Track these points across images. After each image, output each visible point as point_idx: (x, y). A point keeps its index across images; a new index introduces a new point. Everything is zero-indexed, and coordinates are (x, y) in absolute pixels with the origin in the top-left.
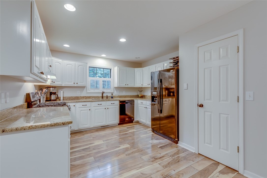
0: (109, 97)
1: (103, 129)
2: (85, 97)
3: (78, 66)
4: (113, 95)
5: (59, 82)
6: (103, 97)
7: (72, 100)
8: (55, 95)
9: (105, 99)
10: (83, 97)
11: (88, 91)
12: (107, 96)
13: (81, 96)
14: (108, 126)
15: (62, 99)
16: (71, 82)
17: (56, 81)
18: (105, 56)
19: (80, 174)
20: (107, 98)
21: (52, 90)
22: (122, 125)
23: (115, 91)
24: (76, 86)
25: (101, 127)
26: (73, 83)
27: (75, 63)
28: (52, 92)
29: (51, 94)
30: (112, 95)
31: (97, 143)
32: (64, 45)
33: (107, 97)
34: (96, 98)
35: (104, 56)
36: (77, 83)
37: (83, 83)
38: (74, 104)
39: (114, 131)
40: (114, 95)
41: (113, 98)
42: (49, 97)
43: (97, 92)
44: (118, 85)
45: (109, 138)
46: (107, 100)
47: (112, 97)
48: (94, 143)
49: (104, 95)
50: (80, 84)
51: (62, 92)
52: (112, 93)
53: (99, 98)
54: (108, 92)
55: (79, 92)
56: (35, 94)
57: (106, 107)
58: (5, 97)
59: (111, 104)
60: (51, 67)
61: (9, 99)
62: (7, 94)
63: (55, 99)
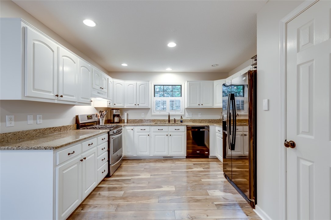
0: (178, 120)
1: (164, 160)
2: (150, 120)
3: (140, 86)
4: (183, 119)
5: (121, 103)
6: (169, 121)
7: (136, 123)
8: (118, 118)
9: (172, 123)
10: (148, 120)
11: (153, 114)
12: (175, 119)
13: (145, 119)
14: (172, 157)
15: (126, 121)
16: (133, 104)
17: (117, 103)
18: (171, 69)
19: (96, 207)
20: (175, 122)
21: (115, 112)
22: (190, 159)
23: (187, 113)
24: (137, 107)
25: (164, 157)
26: (134, 104)
27: (136, 82)
28: (115, 115)
29: (114, 116)
30: (182, 118)
31: (143, 176)
32: (122, 65)
33: (175, 121)
34: (162, 122)
35: (169, 69)
36: (138, 105)
37: (145, 104)
38: (132, 128)
39: (174, 165)
40: (184, 118)
41: (182, 122)
42: (112, 119)
43: (162, 115)
44: (188, 106)
45: (160, 173)
46: (170, 124)
47: (181, 122)
48: (140, 175)
49: (171, 118)
50: (141, 106)
51: (126, 114)
52: (181, 116)
53: (166, 121)
54: (176, 114)
55: (143, 114)
56: (88, 116)
57: (168, 134)
58: (35, 119)
59: (175, 129)
60: (103, 89)
61: (41, 120)
62: (38, 116)
63: (118, 121)
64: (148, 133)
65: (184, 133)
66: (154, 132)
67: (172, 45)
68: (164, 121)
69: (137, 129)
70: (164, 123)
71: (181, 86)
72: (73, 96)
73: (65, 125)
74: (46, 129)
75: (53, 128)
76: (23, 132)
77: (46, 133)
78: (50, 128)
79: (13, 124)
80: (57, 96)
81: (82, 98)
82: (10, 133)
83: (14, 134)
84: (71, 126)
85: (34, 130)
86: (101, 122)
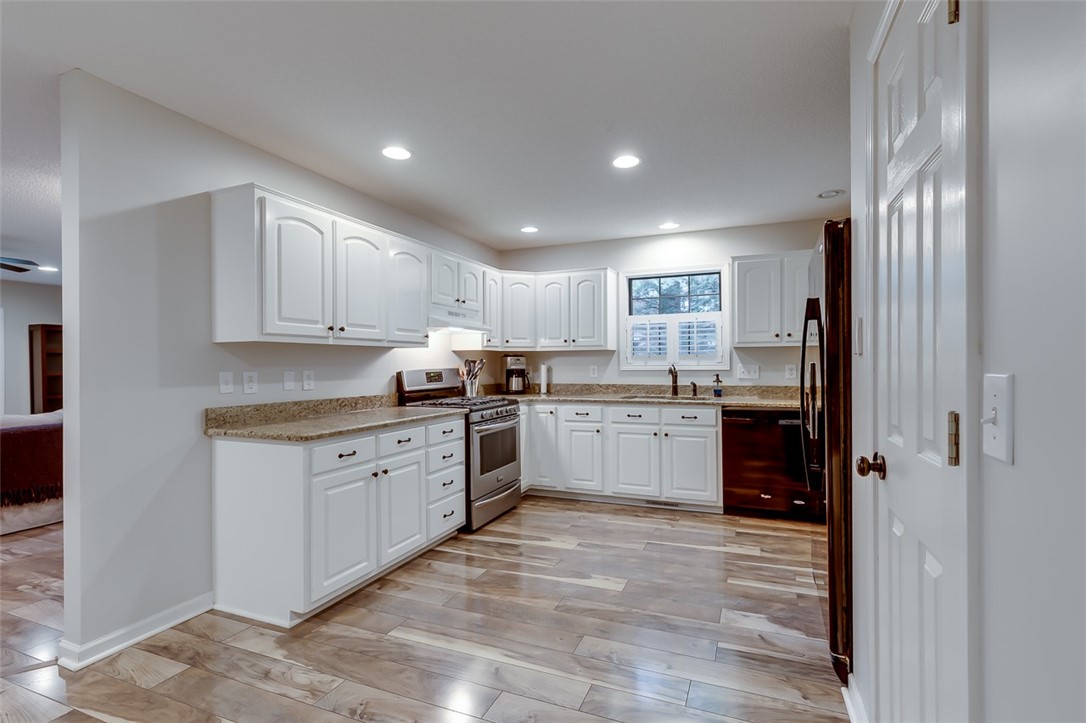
0: (707, 389)
1: (646, 512)
2: (614, 386)
3: (578, 284)
4: (724, 384)
5: (524, 339)
6: (676, 390)
7: (573, 394)
8: (520, 379)
9: (683, 398)
10: (608, 387)
11: (624, 368)
12: (695, 385)
13: (601, 384)
14: (676, 505)
15: (544, 389)
16: (559, 338)
17: (512, 338)
18: (677, 226)
20: (695, 394)
21: (510, 363)
23: (739, 367)
24: (571, 349)
25: (648, 502)
26: (562, 340)
27: (566, 275)
28: (512, 370)
29: (510, 373)
30: (718, 381)
32: (524, 230)
33: (695, 391)
34: (653, 392)
36: (574, 341)
37: (593, 337)
40: (726, 382)
41: (720, 395)
42: (504, 382)
43: (649, 370)
44: (737, 340)
47: (718, 393)
49: (682, 381)
50: (583, 343)
51: (543, 368)
52: (717, 376)
53: (665, 392)
54: (697, 368)
55: (594, 369)
56: (427, 374)
57: (660, 430)
58: (299, 379)
59: (683, 417)
60: (464, 302)
61: (312, 383)
62: (306, 373)
63: (521, 389)
64: (598, 426)
65: (714, 430)
66: (614, 422)
67: (626, 161)
68: (659, 389)
69: (566, 411)
70: (658, 397)
71: (719, 273)
72: (374, 327)
73: (367, 395)
74: (322, 402)
75: (338, 400)
76: (272, 406)
77: (322, 411)
78: (331, 401)
79: (255, 388)
80: (331, 329)
81: (399, 330)
82: (249, 406)
83: (258, 408)
84: (382, 397)
85: (296, 403)
86: (468, 388)
